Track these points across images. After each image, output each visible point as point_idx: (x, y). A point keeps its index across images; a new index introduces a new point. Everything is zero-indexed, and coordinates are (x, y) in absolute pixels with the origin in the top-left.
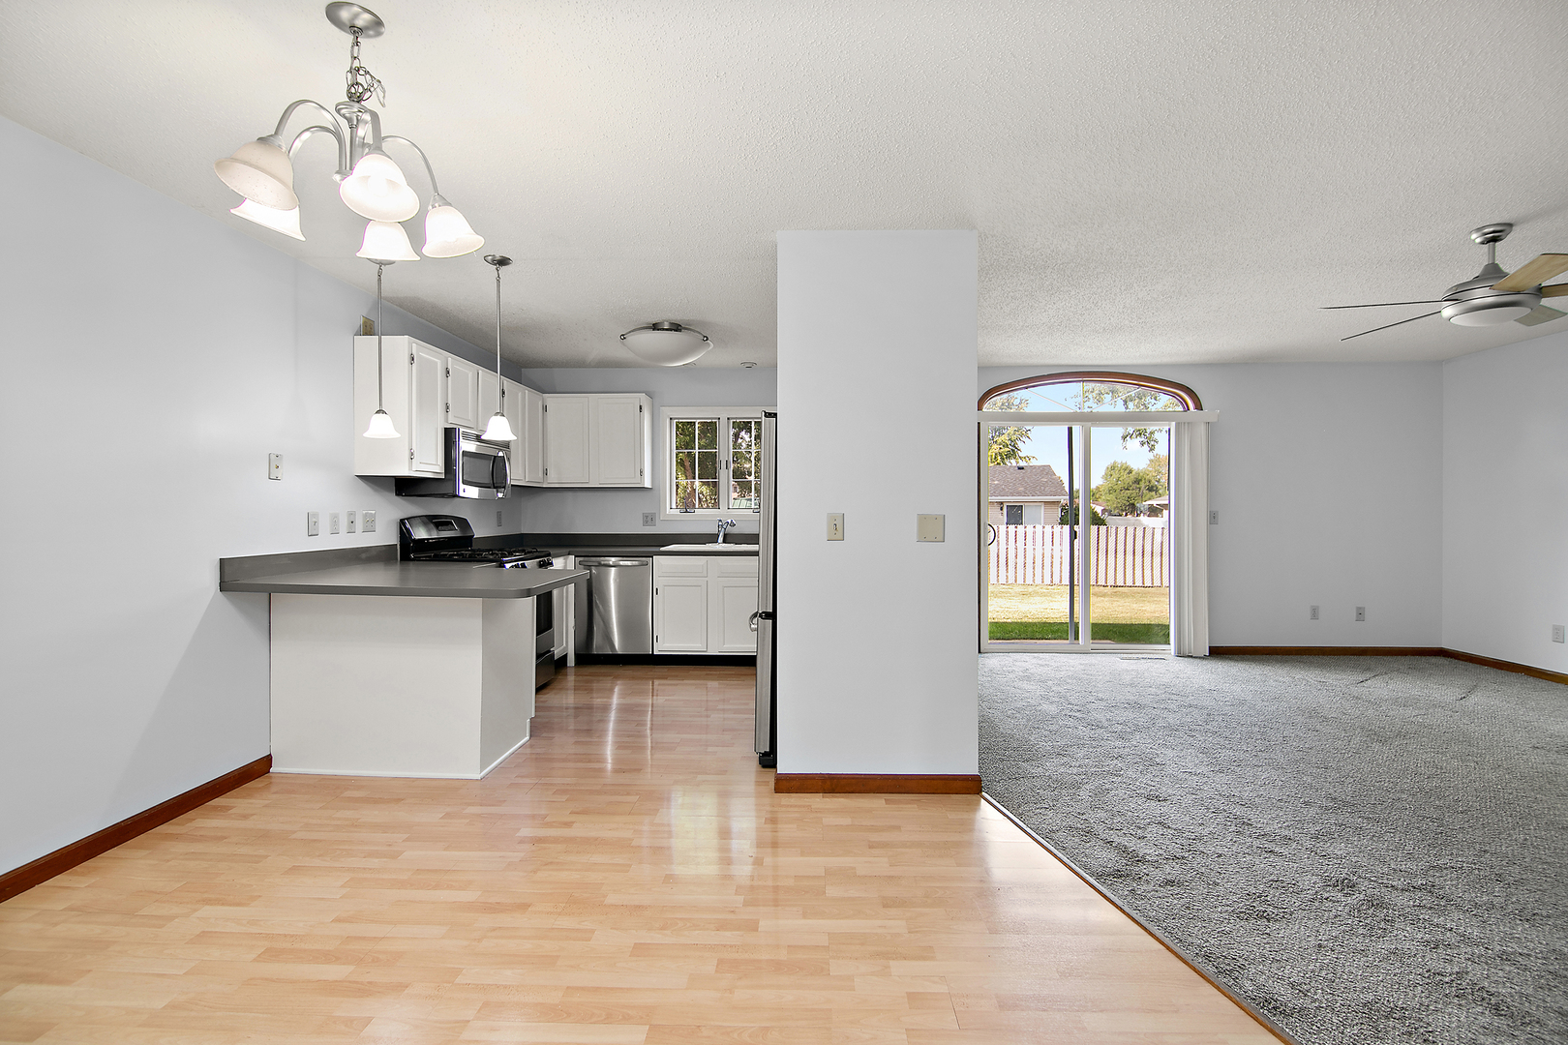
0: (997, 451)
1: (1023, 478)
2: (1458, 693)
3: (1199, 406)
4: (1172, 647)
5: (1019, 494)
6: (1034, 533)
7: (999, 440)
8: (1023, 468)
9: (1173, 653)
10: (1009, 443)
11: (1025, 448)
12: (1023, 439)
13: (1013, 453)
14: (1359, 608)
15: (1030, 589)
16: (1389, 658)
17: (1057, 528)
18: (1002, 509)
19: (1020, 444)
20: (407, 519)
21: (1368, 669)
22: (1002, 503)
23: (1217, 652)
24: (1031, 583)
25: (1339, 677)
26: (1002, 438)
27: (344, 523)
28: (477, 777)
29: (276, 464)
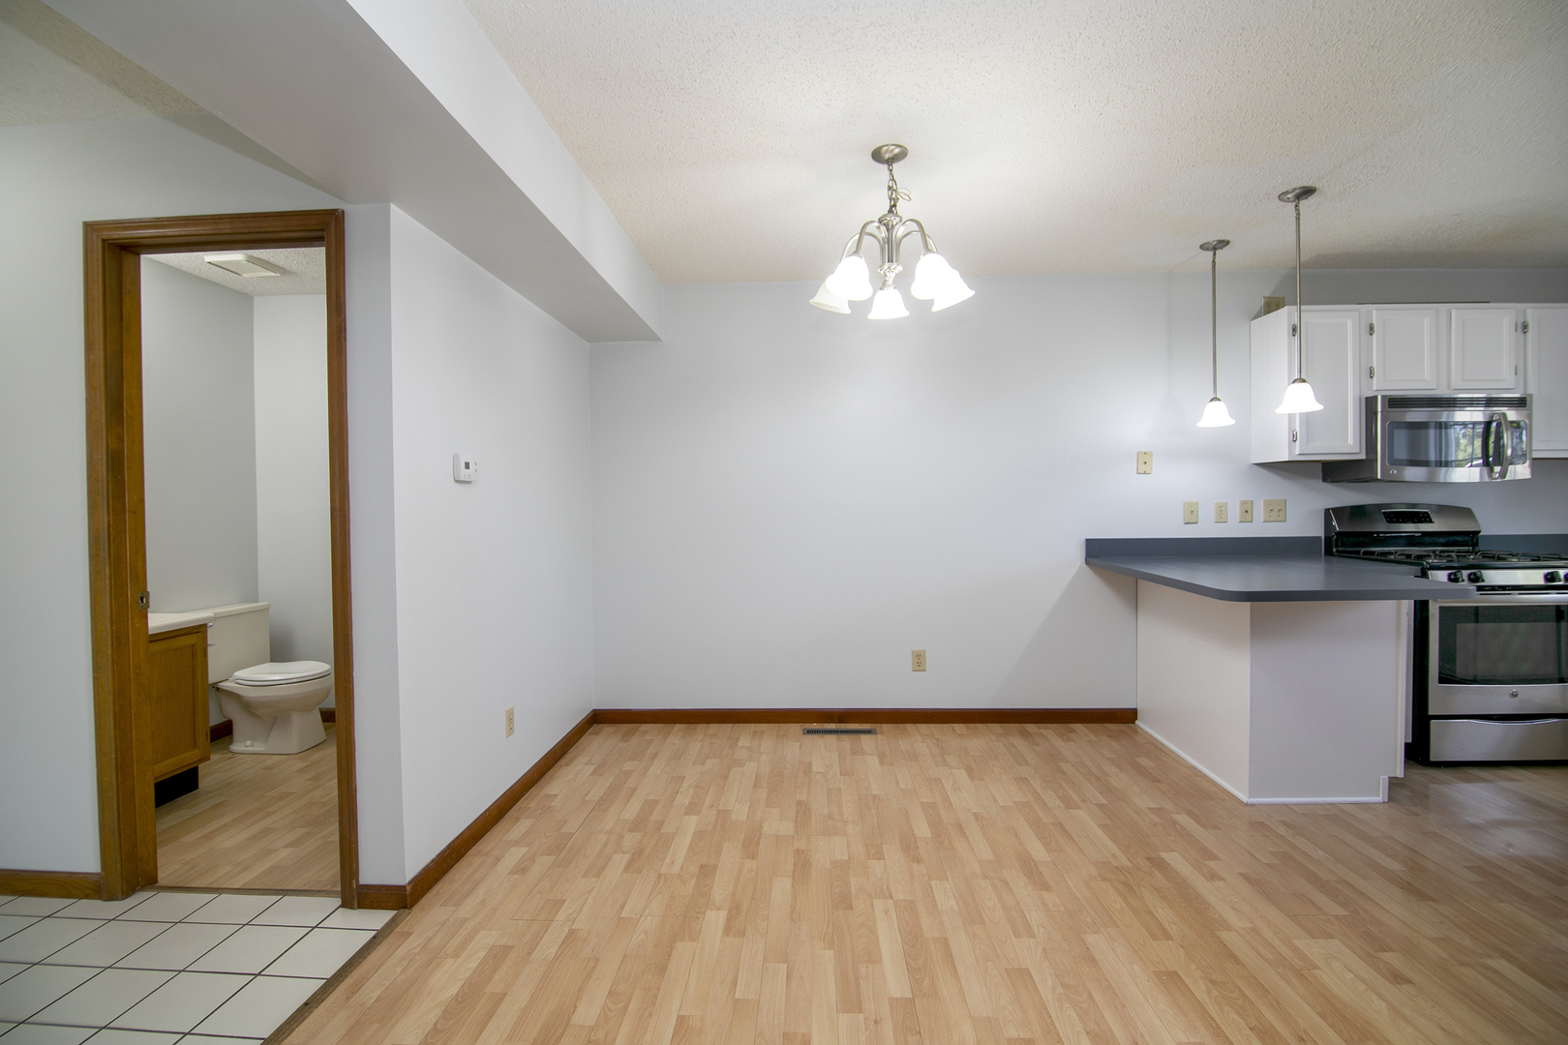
20: (1332, 509)
27: (1234, 512)
28: (1245, 798)
29: (1144, 461)
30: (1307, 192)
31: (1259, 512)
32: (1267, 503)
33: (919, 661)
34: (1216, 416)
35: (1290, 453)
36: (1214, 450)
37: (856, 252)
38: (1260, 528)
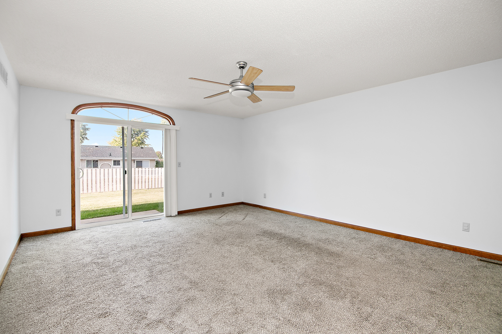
0: (136, 142)
1: (143, 151)
2: (243, 216)
3: (174, 124)
4: (164, 213)
5: (141, 157)
6: (145, 170)
7: (137, 138)
8: (143, 148)
9: (165, 216)
10: (141, 139)
11: (147, 141)
12: (146, 138)
13: (142, 143)
14: (223, 193)
15: (140, 191)
16: (230, 207)
17: (154, 169)
18: (134, 162)
19: (145, 140)
21: (224, 212)
22: (134, 160)
23: (180, 213)
24: (141, 188)
25: (214, 217)
26: (138, 137)
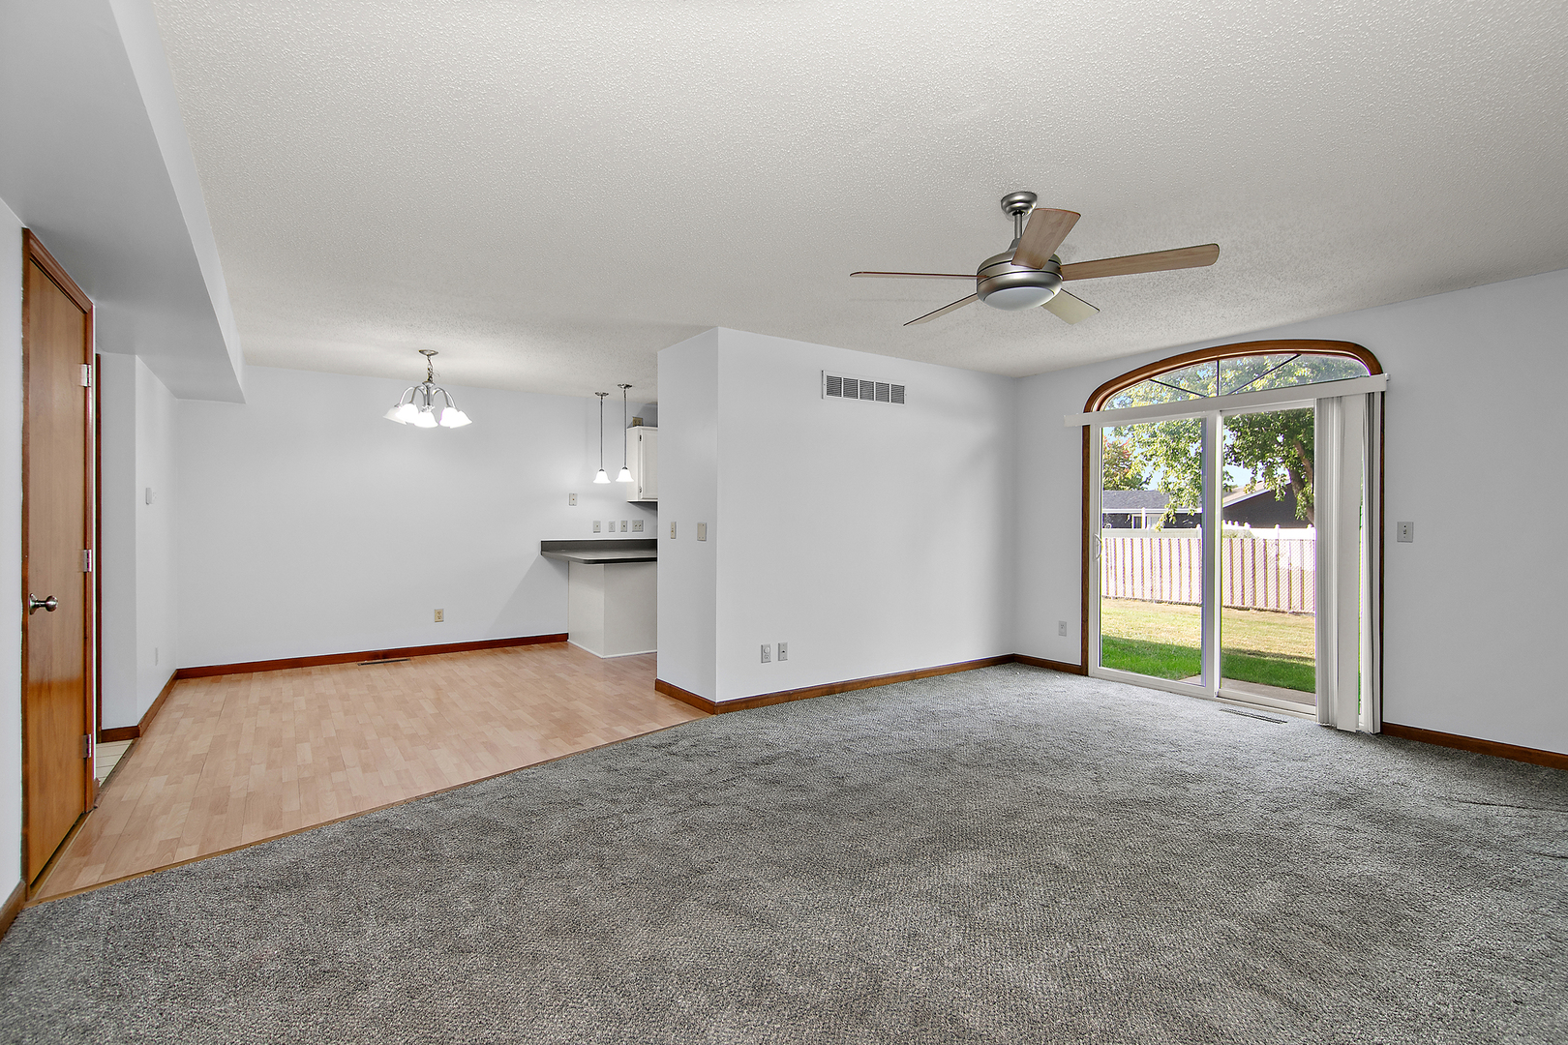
27: (618, 527)
28: (602, 657)
29: (573, 499)
30: (628, 386)
31: (630, 527)
32: (634, 522)
33: (439, 616)
34: (602, 478)
35: (639, 498)
36: (610, 493)
37: (411, 402)
38: (630, 535)
